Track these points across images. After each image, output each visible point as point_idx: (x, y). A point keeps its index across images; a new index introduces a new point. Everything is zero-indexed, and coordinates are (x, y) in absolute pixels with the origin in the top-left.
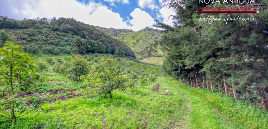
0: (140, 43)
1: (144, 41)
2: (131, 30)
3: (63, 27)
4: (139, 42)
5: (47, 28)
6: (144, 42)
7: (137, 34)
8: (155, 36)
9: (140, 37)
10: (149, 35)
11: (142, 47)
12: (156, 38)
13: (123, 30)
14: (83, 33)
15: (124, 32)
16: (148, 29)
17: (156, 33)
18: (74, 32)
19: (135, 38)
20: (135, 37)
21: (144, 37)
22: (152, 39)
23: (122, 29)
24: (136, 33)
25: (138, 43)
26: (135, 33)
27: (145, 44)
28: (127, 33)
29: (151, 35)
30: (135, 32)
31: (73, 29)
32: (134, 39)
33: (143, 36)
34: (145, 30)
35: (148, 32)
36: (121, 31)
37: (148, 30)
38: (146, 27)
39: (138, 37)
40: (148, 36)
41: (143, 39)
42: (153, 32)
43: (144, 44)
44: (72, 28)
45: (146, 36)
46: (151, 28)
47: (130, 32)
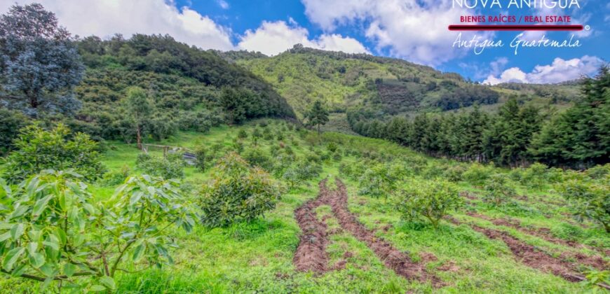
0: (286, 83)
1: (295, 78)
2: (259, 53)
3: (158, 59)
4: (284, 81)
5: (119, 65)
6: (295, 80)
7: (276, 63)
8: (319, 65)
9: (285, 68)
10: (304, 63)
11: (294, 94)
12: (320, 70)
13: (240, 54)
14: (202, 71)
15: (242, 58)
16: (299, 50)
17: (319, 58)
18: (183, 70)
19: (273, 73)
20: (272, 71)
21: (294, 68)
22: (312, 72)
23: (238, 52)
24: (273, 61)
25: (283, 83)
26: (270, 60)
27: (298, 84)
28: (251, 61)
29: (308, 63)
30: (271, 58)
31: (178, 63)
32: (272, 75)
33: (290, 67)
34: (292, 51)
35: (300, 56)
36: (237, 56)
37: (300, 52)
38: (295, 46)
39: (280, 69)
40: (303, 65)
41: (294, 74)
42: (313, 56)
43: (298, 86)
44: (178, 61)
45: (297, 65)
46: (306, 48)
47: (258, 59)
